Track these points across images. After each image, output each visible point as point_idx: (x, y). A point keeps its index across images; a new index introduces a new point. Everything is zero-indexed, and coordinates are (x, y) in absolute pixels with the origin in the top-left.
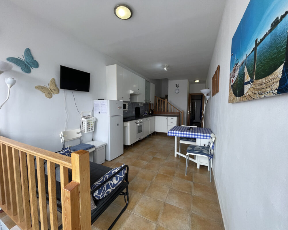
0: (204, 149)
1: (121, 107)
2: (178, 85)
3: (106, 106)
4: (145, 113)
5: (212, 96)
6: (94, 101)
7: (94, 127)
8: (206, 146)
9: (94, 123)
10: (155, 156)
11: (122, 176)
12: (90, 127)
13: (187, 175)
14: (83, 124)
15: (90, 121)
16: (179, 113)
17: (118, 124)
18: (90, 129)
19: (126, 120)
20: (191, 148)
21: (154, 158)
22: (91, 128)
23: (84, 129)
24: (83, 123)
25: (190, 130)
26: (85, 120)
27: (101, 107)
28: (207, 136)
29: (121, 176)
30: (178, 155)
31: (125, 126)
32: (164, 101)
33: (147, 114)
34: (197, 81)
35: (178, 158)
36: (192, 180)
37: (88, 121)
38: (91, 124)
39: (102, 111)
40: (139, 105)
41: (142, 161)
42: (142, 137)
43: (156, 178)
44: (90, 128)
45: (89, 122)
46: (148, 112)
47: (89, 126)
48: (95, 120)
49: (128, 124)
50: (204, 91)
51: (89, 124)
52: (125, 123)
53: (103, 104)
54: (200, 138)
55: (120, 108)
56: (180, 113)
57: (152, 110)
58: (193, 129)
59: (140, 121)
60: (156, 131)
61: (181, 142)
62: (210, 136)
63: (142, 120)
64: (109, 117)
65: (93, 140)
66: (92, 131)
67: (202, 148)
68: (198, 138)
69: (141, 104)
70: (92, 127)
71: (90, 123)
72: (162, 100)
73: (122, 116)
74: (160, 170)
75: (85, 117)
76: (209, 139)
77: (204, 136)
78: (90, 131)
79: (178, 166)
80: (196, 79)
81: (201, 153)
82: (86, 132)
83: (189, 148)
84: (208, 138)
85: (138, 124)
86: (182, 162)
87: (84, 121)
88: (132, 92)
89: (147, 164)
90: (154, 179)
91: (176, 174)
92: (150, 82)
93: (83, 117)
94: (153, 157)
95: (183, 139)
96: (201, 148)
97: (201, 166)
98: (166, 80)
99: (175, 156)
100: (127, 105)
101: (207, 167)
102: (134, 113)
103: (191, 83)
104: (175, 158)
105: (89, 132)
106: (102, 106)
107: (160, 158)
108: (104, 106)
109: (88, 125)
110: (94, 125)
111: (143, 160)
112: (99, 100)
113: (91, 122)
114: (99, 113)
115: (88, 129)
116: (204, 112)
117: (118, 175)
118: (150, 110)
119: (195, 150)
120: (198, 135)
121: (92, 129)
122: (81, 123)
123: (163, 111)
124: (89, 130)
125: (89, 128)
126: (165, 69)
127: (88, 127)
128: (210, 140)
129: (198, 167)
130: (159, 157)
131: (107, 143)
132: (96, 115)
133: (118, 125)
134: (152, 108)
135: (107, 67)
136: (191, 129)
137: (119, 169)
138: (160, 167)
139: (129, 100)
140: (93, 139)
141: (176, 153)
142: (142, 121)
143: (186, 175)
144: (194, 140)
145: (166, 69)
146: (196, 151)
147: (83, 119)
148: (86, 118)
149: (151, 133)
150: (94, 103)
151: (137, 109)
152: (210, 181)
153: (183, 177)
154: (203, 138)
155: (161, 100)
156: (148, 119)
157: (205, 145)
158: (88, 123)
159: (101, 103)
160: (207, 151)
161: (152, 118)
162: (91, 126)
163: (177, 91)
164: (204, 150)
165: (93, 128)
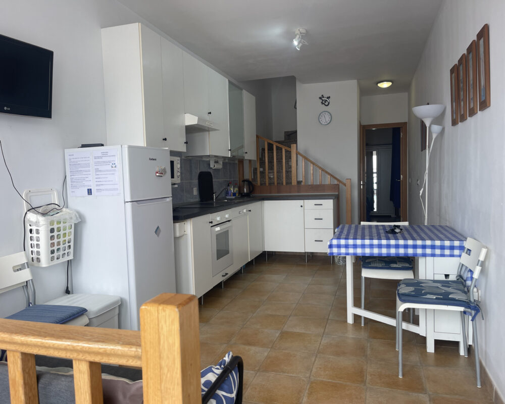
0: (449, 287)
1: (165, 168)
2: (329, 98)
3: (114, 166)
4: (227, 193)
5: (454, 123)
6: (66, 150)
7: (72, 244)
8: (452, 278)
9: (72, 230)
10: (286, 328)
11: (232, 393)
12: (59, 244)
13: (403, 375)
14: (34, 235)
15: (59, 222)
16: (336, 187)
17: (158, 227)
18: (61, 253)
19: (180, 214)
20: (412, 289)
21: (284, 335)
22: (61, 246)
23: (38, 253)
24: (31, 231)
25: (396, 233)
26: (41, 219)
27: (97, 170)
28: (452, 248)
29: (229, 395)
30: (357, 318)
31: (178, 235)
32: (287, 151)
33: (234, 194)
34: (385, 85)
35: (361, 327)
36: (422, 390)
37: (52, 223)
38: (62, 233)
39: (101, 187)
40: (209, 165)
41: (247, 347)
42: (231, 271)
43: (310, 394)
44: (58, 250)
45: (55, 226)
46: (236, 189)
47: (56, 241)
48: (74, 218)
49: (188, 227)
50: (425, 112)
51: (56, 233)
52: (177, 225)
53: (105, 159)
54: (433, 255)
55: (162, 173)
56: (341, 185)
57: (248, 181)
58: (401, 230)
59: (221, 218)
60: (268, 248)
61: (366, 273)
62: (462, 248)
63: (226, 214)
64: (129, 205)
65: (67, 292)
66: (66, 258)
67: (443, 286)
68: (424, 255)
69: (216, 162)
70: (67, 244)
71: (59, 230)
72: (281, 149)
73: (168, 200)
74: (314, 370)
75: (40, 210)
76: (460, 256)
77: (442, 248)
78: (62, 260)
79: (369, 352)
80: (382, 79)
81: (445, 299)
82: (44, 263)
83: (403, 289)
84: (456, 252)
85: (218, 229)
86: (374, 338)
87: (37, 223)
88: (191, 120)
89: (266, 354)
90: (305, 399)
91: (369, 377)
92: (242, 90)
93: (32, 209)
94: (279, 332)
95: (372, 265)
96: (439, 285)
97: (438, 343)
98: (290, 82)
99: (350, 320)
100: (177, 166)
101: (457, 344)
102: (195, 192)
103: (367, 91)
104: (350, 329)
105: (56, 262)
106: (100, 168)
107: (303, 331)
108: (109, 167)
109: (52, 238)
110: (72, 237)
111: (250, 344)
112: (83, 146)
113: (61, 225)
114: (90, 192)
115: (53, 252)
116: (426, 178)
117: (221, 393)
118: (244, 181)
119: (426, 294)
120: (424, 247)
121: (66, 252)
122: (27, 231)
123: (287, 183)
124: (55, 255)
125: (55, 248)
126: (296, 43)
127: (53, 244)
128: (465, 259)
129: (431, 348)
130: (298, 330)
131: (125, 296)
132: (78, 202)
133: (157, 231)
134: (248, 175)
135: (105, 32)
136: (397, 230)
137: (219, 372)
138: (313, 359)
139: (183, 148)
140: (69, 289)
141: (352, 310)
142: (227, 216)
143: (401, 377)
144: (407, 265)
145: (299, 43)
146: (429, 296)
147: (32, 217)
148: (44, 214)
149: (253, 258)
150: (67, 158)
151: (205, 181)
152: (477, 385)
153: (393, 384)
154: (443, 255)
155: (278, 148)
156: (245, 211)
157: (447, 276)
158: (52, 231)
159: (95, 158)
160: (459, 292)
161: (254, 206)
162: (62, 240)
163: (326, 119)
164: (450, 290)
165: (69, 247)
